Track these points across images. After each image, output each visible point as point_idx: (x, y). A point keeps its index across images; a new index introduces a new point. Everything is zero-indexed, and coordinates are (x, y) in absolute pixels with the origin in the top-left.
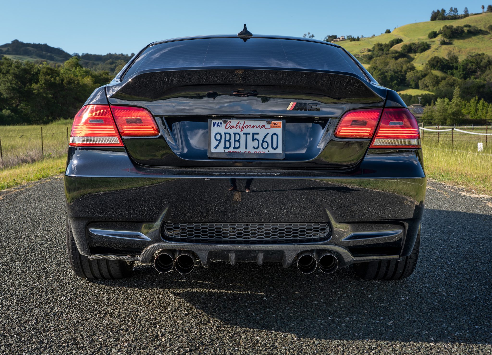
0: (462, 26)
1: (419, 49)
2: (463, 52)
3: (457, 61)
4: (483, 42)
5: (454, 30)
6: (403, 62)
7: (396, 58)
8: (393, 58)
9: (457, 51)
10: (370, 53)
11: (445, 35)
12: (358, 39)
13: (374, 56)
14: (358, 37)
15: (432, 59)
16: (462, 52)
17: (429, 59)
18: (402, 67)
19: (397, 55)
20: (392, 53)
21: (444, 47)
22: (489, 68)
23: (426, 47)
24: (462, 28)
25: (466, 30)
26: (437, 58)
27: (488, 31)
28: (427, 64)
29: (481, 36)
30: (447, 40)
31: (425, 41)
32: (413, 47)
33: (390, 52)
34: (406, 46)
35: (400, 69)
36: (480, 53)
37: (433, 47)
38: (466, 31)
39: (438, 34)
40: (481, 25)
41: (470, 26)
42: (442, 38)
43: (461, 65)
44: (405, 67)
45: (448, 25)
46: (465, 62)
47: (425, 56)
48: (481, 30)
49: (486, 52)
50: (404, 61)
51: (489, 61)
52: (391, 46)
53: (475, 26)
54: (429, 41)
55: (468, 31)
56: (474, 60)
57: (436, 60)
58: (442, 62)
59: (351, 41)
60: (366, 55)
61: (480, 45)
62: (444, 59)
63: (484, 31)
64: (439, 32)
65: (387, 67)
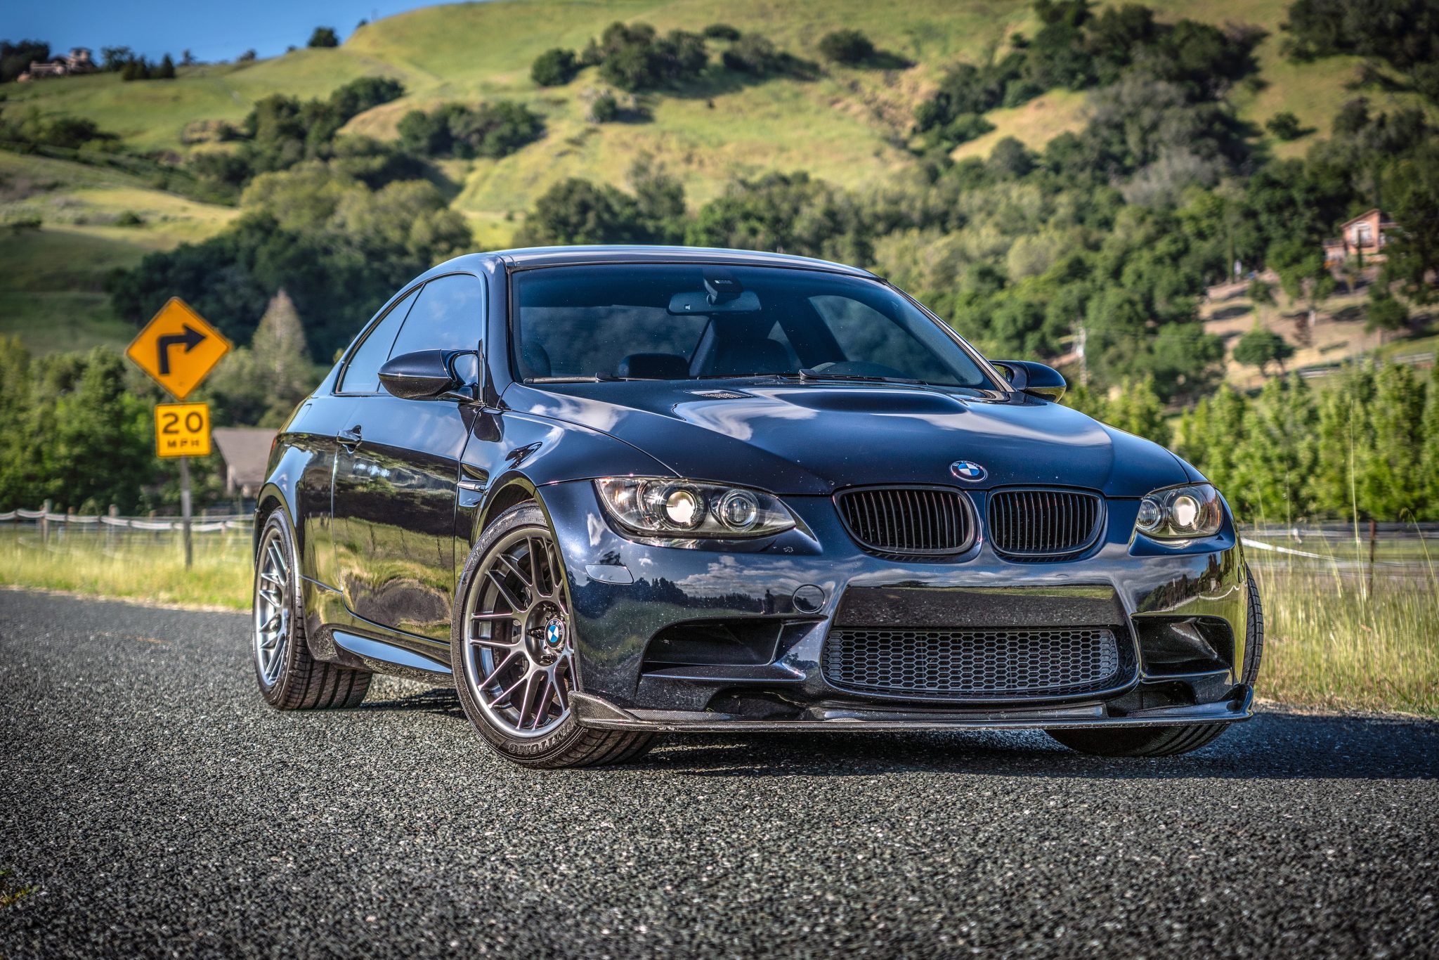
0: (697, 29)
1: (490, 138)
2: (707, 161)
3: (678, 209)
4: (801, 119)
5: (657, 50)
6: (412, 204)
7: (375, 181)
8: (358, 176)
9: (679, 155)
10: (233, 148)
11: (616, 74)
12: (168, 72)
13: (256, 164)
14: (168, 61)
15: (555, 189)
16: (701, 163)
17: (542, 189)
18: (405, 228)
19: (377, 162)
20: (352, 152)
21: (613, 131)
22: (834, 247)
23: (525, 129)
24: (698, 40)
25: (715, 51)
26: (580, 187)
27: (822, 61)
28: (531, 218)
29: (784, 86)
30: (626, 100)
31: (516, 98)
32: (457, 127)
33: (338, 146)
34: (420, 117)
35: (394, 235)
36: (788, 170)
37: (561, 130)
38: (715, 59)
39: (582, 66)
40: (789, 32)
41: (733, 36)
42: (603, 89)
43: (700, 226)
44: (420, 230)
45: (629, 23)
46: (719, 215)
47: (521, 174)
48: (786, 58)
49: (816, 169)
50: (415, 198)
51: (831, 214)
52: (346, 117)
53: (756, 37)
54: (538, 101)
55: (727, 57)
56: (762, 205)
57: (576, 197)
58: (608, 208)
59: (130, 78)
60: (211, 159)
61: (788, 131)
62: (615, 192)
63: (801, 64)
64: (586, 55)
65: (330, 227)
